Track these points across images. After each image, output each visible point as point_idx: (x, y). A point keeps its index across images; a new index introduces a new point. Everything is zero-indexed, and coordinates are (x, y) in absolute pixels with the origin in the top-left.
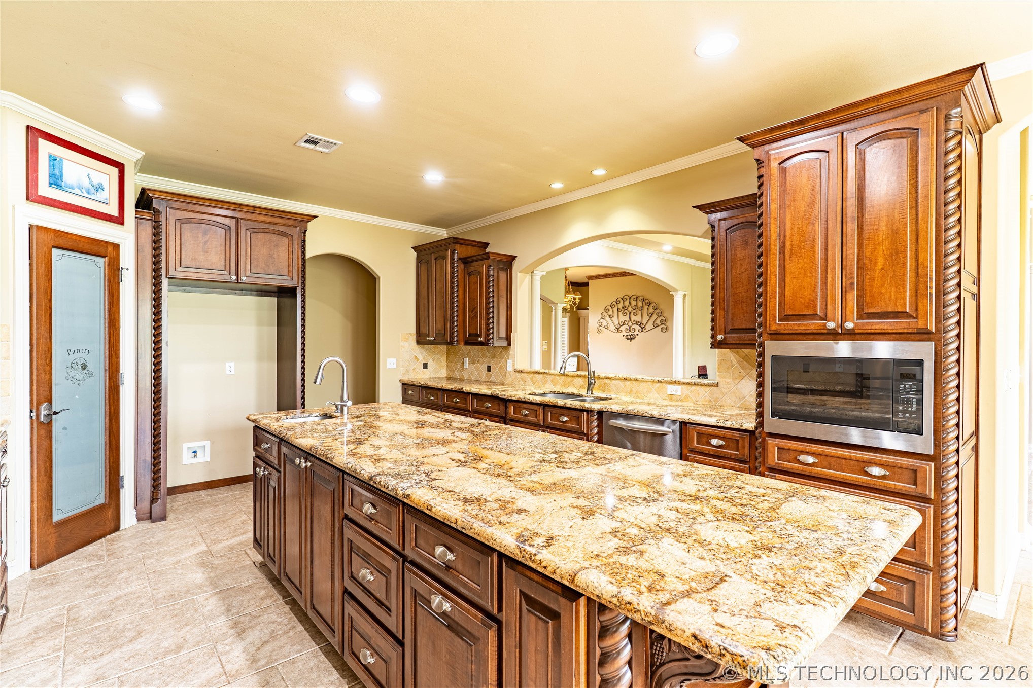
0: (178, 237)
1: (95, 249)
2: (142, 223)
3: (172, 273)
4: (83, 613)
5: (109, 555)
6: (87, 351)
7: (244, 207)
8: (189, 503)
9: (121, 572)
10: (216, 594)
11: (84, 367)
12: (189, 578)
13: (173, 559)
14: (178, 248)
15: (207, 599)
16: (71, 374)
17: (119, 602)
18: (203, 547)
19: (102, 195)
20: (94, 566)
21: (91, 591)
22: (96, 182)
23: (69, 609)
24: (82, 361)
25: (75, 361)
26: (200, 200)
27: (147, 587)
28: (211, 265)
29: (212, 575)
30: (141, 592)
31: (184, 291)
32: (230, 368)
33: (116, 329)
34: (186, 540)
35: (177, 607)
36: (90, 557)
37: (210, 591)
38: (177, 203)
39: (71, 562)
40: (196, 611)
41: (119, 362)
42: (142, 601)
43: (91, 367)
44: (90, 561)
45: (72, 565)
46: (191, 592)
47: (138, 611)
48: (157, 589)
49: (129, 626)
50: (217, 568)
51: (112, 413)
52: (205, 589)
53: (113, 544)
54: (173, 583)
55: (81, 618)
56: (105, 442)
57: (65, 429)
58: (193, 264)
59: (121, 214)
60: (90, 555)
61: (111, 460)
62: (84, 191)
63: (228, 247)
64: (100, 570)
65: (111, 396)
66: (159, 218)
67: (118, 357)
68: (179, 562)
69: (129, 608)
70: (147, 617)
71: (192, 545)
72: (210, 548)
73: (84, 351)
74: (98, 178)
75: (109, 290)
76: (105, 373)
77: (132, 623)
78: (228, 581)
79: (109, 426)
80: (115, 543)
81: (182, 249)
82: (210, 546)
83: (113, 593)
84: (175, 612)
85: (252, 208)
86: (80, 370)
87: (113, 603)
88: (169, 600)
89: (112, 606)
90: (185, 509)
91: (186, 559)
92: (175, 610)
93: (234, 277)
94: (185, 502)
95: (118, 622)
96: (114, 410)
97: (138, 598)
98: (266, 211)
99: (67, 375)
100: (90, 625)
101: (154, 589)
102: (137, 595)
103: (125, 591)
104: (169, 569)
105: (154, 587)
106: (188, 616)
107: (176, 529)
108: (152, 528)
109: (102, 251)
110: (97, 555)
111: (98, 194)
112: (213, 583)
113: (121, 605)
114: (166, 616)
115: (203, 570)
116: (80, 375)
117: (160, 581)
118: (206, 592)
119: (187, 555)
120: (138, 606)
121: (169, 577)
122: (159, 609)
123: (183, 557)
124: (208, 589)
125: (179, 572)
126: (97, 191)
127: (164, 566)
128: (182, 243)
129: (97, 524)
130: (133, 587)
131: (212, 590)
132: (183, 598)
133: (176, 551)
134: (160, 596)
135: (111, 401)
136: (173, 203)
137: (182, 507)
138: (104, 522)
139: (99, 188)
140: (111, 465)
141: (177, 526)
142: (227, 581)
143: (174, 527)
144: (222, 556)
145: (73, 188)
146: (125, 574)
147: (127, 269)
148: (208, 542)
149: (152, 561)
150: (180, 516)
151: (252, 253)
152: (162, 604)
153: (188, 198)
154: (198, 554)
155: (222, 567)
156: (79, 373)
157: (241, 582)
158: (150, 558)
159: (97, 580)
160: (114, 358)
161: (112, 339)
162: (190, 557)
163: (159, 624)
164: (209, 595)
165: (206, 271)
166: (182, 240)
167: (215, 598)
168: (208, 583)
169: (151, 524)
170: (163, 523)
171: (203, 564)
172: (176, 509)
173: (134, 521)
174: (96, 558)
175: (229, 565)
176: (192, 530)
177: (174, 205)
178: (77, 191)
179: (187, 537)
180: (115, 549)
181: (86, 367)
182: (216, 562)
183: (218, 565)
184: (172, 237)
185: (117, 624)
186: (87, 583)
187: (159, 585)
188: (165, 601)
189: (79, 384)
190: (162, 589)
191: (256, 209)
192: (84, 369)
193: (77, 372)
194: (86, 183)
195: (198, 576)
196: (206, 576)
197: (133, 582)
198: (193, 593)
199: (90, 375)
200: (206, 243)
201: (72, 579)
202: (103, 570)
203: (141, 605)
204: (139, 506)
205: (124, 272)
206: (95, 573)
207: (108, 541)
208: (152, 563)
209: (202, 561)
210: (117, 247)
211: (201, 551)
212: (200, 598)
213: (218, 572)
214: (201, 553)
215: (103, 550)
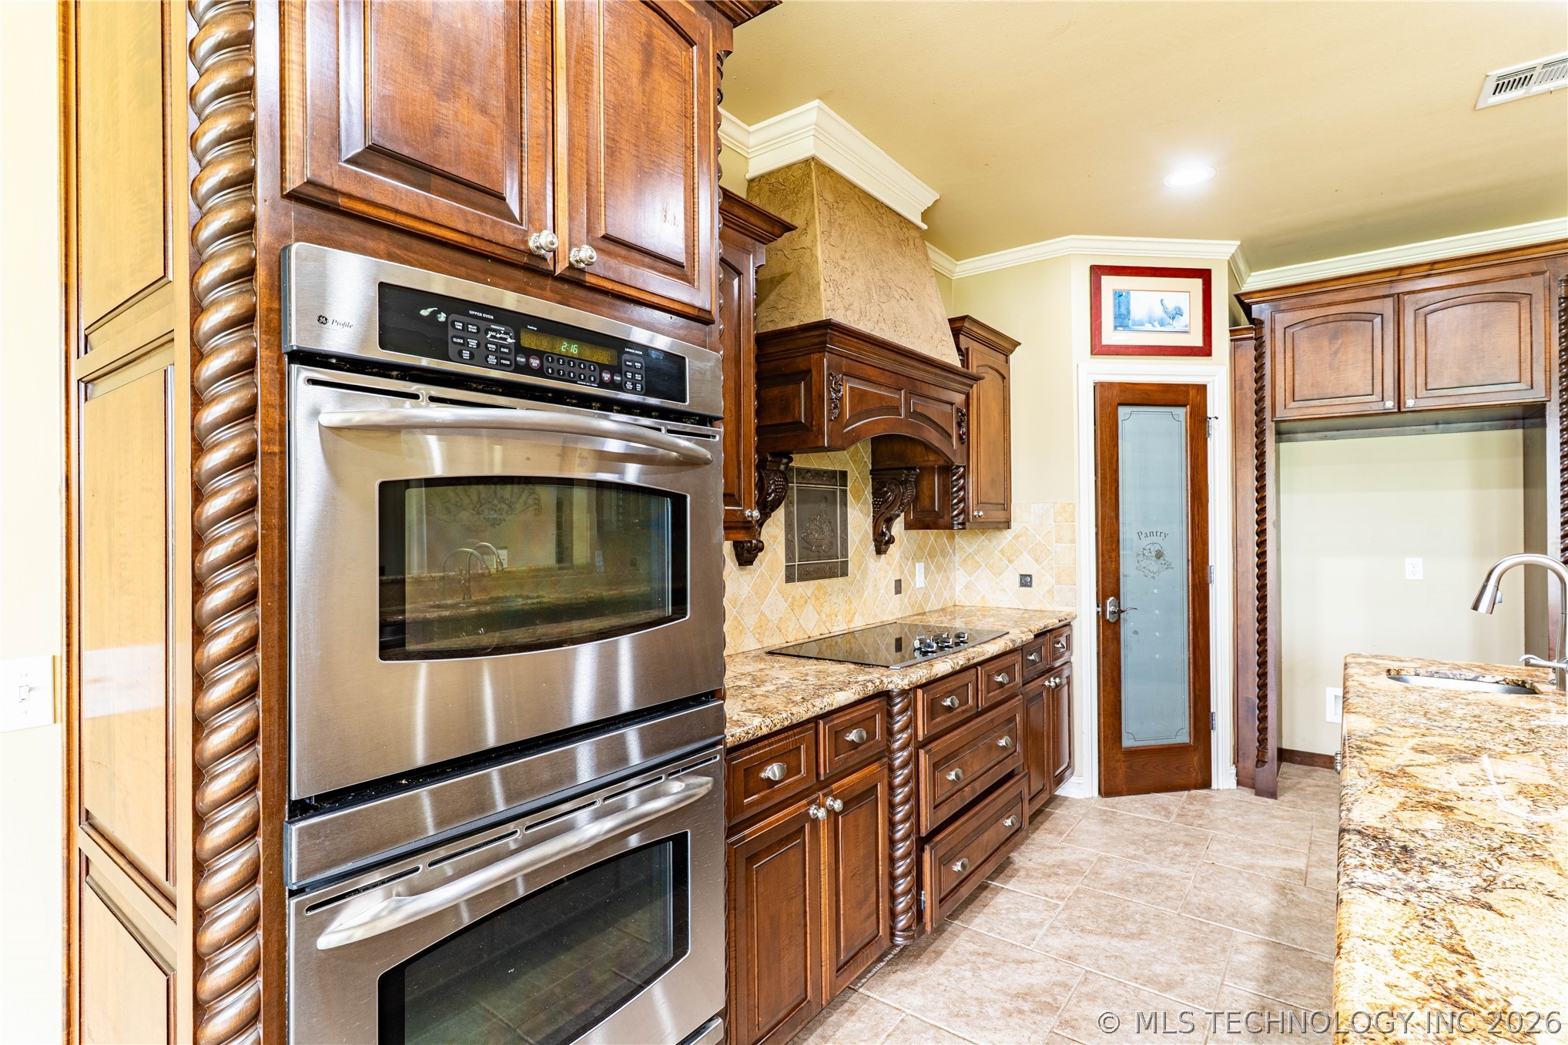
0: (1289, 354)
1: (1170, 396)
2: (1241, 345)
3: (1281, 414)
4: (1108, 872)
5: (1179, 815)
6: (1163, 535)
7: (1410, 271)
8: (1327, 786)
9: (1176, 844)
10: (1268, 944)
11: (1159, 555)
12: (1247, 898)
13: (1245, 859)
14: (1289, 373)
15: (1249, 943)
16: (1143, 564)
17: (1148, 880)
18: (1300, 863)
19: (1180, 324)
20: (1156, 821)
21: (1131, 850)
22: (1171, 306)
23: (1100, 859)
24: (1157, 547)
25: (1147, 548)
26: (1323, 285)
27: (1190, 879)
28: (1346, 390)
29: (1283, 912)
30: (1179, 882)
31: (1325, 438)
32: (1414, 568)
33: (1202, 503)
34: (1283, 841)
35: (1205, 928)
36: (1158, 808)
37: (1262, 934)
38: (1287, 302)
39: (1137, 805)
40: (1224, 950)
41: (1208, 550)
42: (1171, 894)
43: (1168, 555)
44: (1157, 812)
45: (1136, 809)
46: (1237, 919)
47: (1159, 905)
48: (1198, 889)
49: (1137, 917)
50: (1297, 906)
51: (1198, 620)
52: (1258, 926)
53: (1191, 804)
54: (1222, 892)
55: (1103, 876)
56: (1189, 659)
57: (1136, 633)
58: (1315, 393)
59: (1207, 342)
60: (1160, 805)
61: (1197, 686)
62: (1156, 324)
63: (1377, 351)
64: (1158, 830)
65: (1196, 597)
66: (1261, 331)
67: (1205, 543)
68: (1251, 867)
69: (1153, 894)
70: (1163, 918)
71: (1287, 851)
72: (1310, 869)
73: (1159, 534)
74: (1173, 301)
75: (1191, 451)
76: (1188, 565)
77: (1143, 915)
78: (1299, 937)
79: (1193, 639)
80: (1195, 803)
81: (1296, 372)
82: (1311, 866)
83: (1151, 866)
84: (1198, 934)
85: (1427, 267)
86: (1154, 559)
87: (1142, 877)
88: (1202, 912)
89: (1139, 881)
90: (1315, 794)
91: (1263, 868)
92: (1200, 931)
93: (1390, 404)
94: (1323, 783)
95: (1130, 904)
96: (1200, 617)
97: (1170, 887)
98: (1461, 262)
99: (1138, 565)
100: (1104, 890)
101: (1195, 887)
102: (1172, 883)
103: (1163, 871)
104: (1232, 870)
105: (1197, 885)
106: (1209, 950)
107: (1282, 818)
108: (1251, 803)
109: (1181, 399)
110: (1167, 809)
111: (1175, 323)
112: (1275, 925)
113: (1147, 885)
114: (1182, 932)
115: (1276, 897)
116: (1154, 565)
117: (1209, 880)
118: (1255, 931)
119: (1269, 863)
120: (1163, 897)
121: (1223, 881)
122: (1182, 917)
123: (1261, 862)
124: (1261, 929)
125: (1241, 881)
126: (1173, 318)
127: (1229, 863)
128: (1296, 363)
129: (1177, 768)
130: (1175, 871)
131: (1265, 935)
132: (1219, 921)
133: (1260, 850)
134: (1195, 900)
135: (1196, 603)
136: (1282, 302)
137: (1312, 789)
138: (1188, 769)
139: (1179, 312)
140: (1197, 693)
141: (1285, 813)
142: (1297, 935)
143: (1281, 813)
144: (1318, 891)
145: (1142, 324)
146: (1178, 849)
147: (1217, 418)
148: (1314, 858)
149: (1219, 847)
150: (1300, 802)
151: (1429, 352)
152: (1190, 912)
153: (1303, 288)
154: (1285, 869)
155: (1307, 908)
156: (1153, 563)
157: (1318, 950)
158: (1220, 842)
159: (1147, 840)
160: (1200, 546)
161: (1196, 518)
162: (1271, 868)
163: (1169, 937)
164: (1256, 940)
165: (1337, 401)
166: (1296, 359)
167: (1261, 949)
168: (1267, 920)
169: (1254, 797)
170: (1271, 801)
171: (1282, 890)
172: (1302, 789)
173: (1232, 783)
174: (1163, 813)
175: (1320, 911)
176: (1302, 829)
177: (1283, 305)
178: (1148, 327)
179: (1288, 837)
180: (1190, 810)
181: (1161, 556)
182: (1304, 896)
183: (1304, 902)
184: (1279, 357)
185: (1128, 906)
186: (1135, 838)
187: (1204, 886)
188: (1197, 911)
189: (1153, 577)
190: (1203, 893)
191: (1436, 266)
192: (1159, 558)
193: (1149, 562)
194: (1159, 312)
195: (1262, 903)
196: (1273, 908)
197: (1179, 863)
198: (1237, 922)
199: (1168, 566)
200: (1336, 353)
201: (1125, 826)
202: (1159, 831)
203: (1167, 898)
204: (1241, 765)
205: (1212, 423)
206: (1150, 831)
207: (1190, 797)
208: (1218, 851)
209: (1283, 884)
210: (1202, 389)
211: (1293, 867)
212: (1242, 935)
213: (1295, 912)
214: (1292, 870)
215: (1176, 806)
